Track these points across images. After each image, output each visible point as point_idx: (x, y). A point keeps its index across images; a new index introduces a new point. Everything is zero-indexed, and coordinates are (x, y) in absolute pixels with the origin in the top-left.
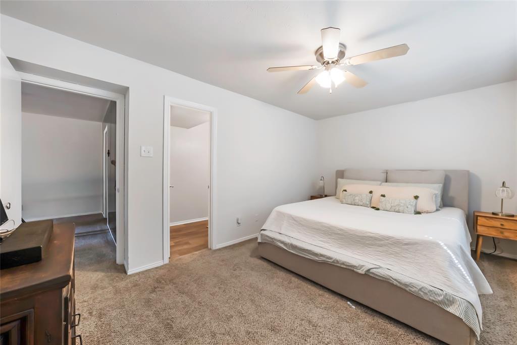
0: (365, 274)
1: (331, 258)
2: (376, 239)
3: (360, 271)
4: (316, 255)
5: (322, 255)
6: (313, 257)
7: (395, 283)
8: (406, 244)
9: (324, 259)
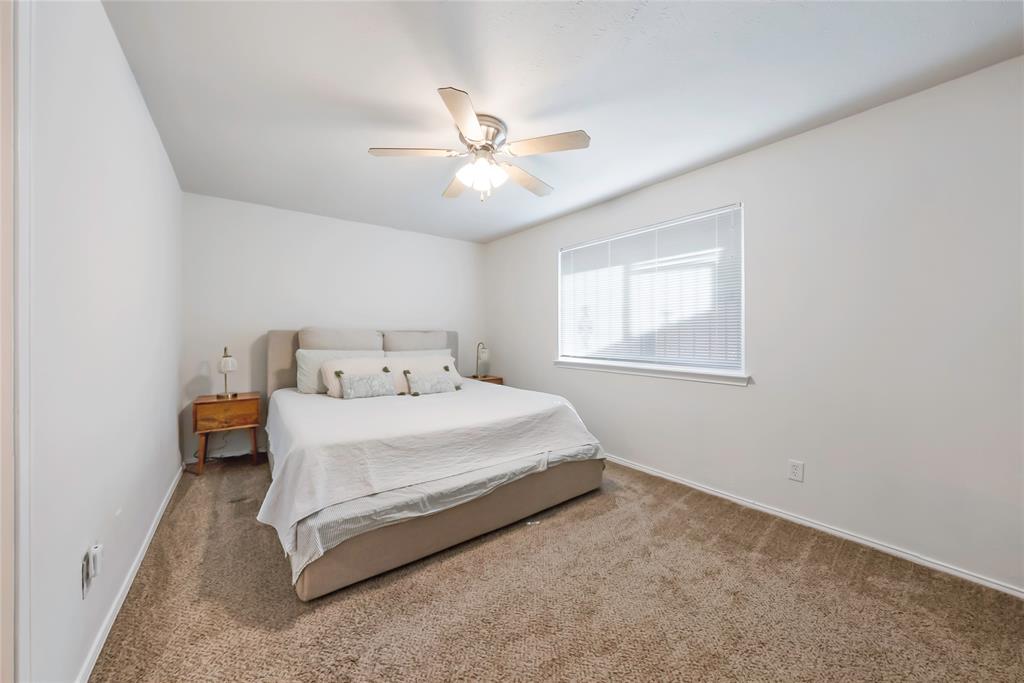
0: (549, 468)
1: (504, 476)
2: (526, 423)
3: (541, 469)
4: (482, 485)
5: (491, 480)
6: (476, 492)
7: (569, 459)
8: (550, 417)
9: (494, 484)
